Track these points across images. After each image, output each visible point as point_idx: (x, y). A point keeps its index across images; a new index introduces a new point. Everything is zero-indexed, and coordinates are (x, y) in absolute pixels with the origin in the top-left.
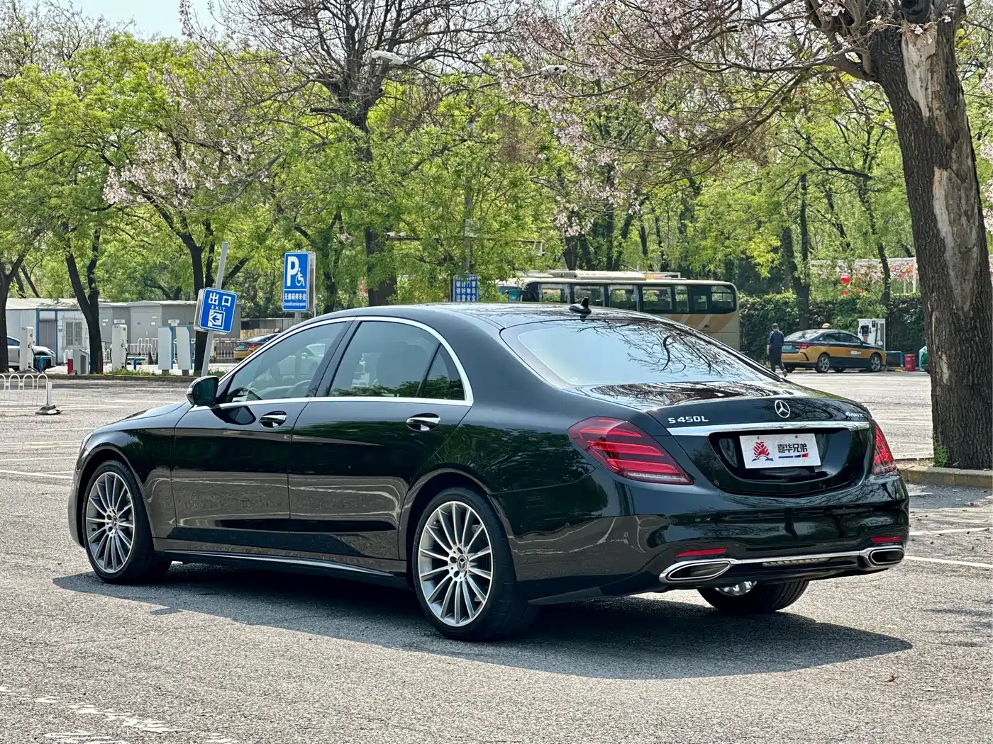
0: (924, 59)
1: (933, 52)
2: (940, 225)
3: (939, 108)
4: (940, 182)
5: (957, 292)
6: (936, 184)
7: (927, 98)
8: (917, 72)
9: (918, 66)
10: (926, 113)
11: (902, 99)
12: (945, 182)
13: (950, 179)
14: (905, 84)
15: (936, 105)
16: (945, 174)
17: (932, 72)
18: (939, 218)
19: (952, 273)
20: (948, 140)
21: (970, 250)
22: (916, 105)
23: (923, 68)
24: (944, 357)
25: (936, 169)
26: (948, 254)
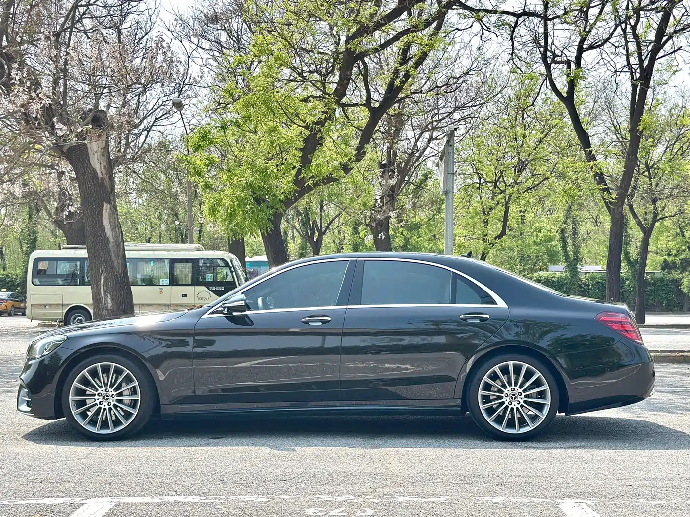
0: (100, 149)
1: (104, 146)
2: (106, 231)
3: (106, 174)
4: (106, 210)
5: (116, 264)
6: (104, 211)
7: (101, 168)
8: (96, 155)
9: (96, 152)
10: (100, 175)
11: (87, 167)
12: (108, 210)
13: (111, 209)
14: (89, 161)
15: (104, 172)
16: (109, 206)
17: (103, 156)
18: (106, 227)
19: (113, 255)
20: (110, 190)
21: (120, 244)
22: (94, 171)
23: (99, 153)
24: (109, 296)
25: (105, 203)
26: (111, 245)
